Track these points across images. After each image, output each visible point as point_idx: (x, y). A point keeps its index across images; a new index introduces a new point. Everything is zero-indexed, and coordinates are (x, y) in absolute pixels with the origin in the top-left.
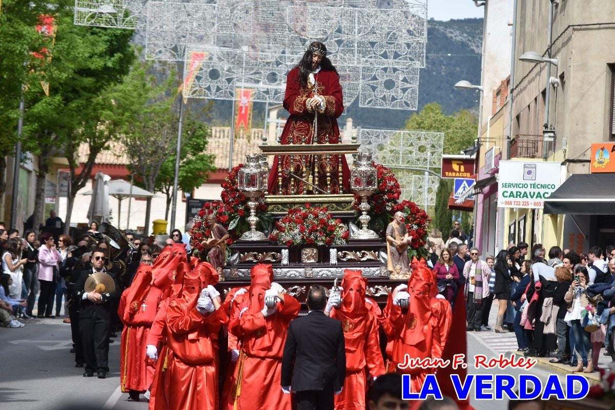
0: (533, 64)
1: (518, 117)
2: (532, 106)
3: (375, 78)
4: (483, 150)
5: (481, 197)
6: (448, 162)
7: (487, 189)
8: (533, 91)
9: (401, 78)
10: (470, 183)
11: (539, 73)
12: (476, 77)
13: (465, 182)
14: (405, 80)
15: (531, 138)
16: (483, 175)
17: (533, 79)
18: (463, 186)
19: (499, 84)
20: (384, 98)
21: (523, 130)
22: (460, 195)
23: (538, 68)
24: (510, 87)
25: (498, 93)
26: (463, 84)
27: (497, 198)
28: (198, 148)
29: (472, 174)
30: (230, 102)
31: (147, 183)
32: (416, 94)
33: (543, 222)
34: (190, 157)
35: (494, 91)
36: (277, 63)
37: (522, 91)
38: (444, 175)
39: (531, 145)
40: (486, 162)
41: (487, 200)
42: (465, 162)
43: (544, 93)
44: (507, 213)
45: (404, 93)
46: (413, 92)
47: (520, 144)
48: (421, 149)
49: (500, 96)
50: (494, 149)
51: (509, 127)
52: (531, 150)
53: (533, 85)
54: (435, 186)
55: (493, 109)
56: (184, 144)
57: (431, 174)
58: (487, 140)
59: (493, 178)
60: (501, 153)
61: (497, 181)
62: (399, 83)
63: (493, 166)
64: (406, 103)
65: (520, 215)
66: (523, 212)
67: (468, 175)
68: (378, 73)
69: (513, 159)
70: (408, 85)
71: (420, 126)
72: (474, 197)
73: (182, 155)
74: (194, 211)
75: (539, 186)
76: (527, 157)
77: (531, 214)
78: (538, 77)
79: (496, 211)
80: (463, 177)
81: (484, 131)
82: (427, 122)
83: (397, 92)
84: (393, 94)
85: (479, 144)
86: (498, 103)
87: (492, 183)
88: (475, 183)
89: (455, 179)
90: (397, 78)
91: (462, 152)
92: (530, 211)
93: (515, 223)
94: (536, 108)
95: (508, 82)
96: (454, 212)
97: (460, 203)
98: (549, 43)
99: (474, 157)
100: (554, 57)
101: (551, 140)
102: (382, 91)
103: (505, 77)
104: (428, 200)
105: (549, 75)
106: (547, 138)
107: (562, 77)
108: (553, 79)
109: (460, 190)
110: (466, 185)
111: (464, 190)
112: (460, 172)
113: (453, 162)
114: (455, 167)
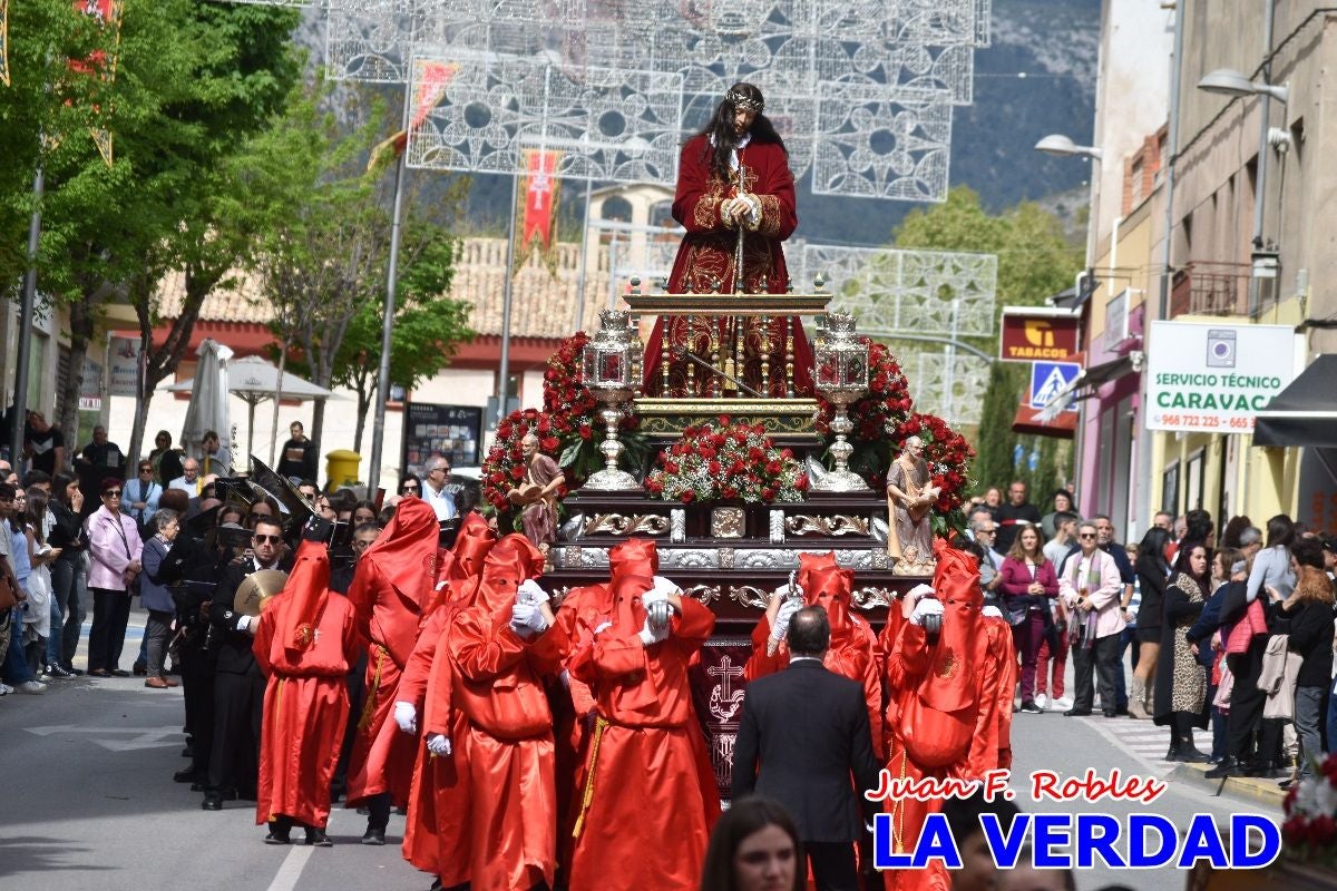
0: (1226, 99)
1: (1187, 222)
2: (1224, 194)
3: (848, 127)
4: (1099, 300)
5: (1093, 406)
6: (1016, 324)
7: (1108, 387)
8: (1228, 158)
9: (910, 127)
10: (1068, 373)
11: (1240, 120)
12: (1085, 135)
13: (1056, 371)
14: (918, 132)
15: (1220, 269)
16: (1100, 352)
17: (1226, 134)
18: (1051, 379)
19: (1138, 143)
20: (870, 175)
21: (1200, 251)
22: (1048, 400)
23: (1237, 109)
24: (1170, 149)
25: (1137, 164)
26: (1055, 142)
27: (1135, 410)
28: (434, 284)
29: (1071, 352)
30: (510, 178)
31: (314, 366)
32: (943, 165)
33: (1248, 465)
34: (412, 305)
35: (1126, 160)
36: (626, 91)
37: (1196, 160)
38: (1007, 354)
39: (1220, 286)
40: (1108, 326)
41: (1110, 412)
42: (1057, 324)
43: (1252, 166)
44: (1158, 444)
45: (916, 163)
46: (938, 159)
47: (1195, 284)
48: (947, 292)
49: (1140, 171)
50: (1128, 295)
51: (1165, 242)
52: (1220, 299)
53: (1224, 145)
54: (985, 375)
55: (1126, 201)
56: (402, 278)
57: (959, 350)
58: (1111, 273)
59: (1124, 362)
60: (1143, 305)
61: (1135, 369)
62: (906, 139)
63: (1125, 335)
64: (920, 185)
65: (1191, 448)
66: (1199, 442)
67: (1063, 353)
68: (857, 117)
69: (1181, 318)
70: (926, 145)
71: (933, 239)
72: (1078, 406)
73: (399, 304)
74: (421, 431)
75: (1243, 382)
76: (1210, 314)
77: (1219, 445)
78: (1237, 128)
79: (1131, 438)
80: (1050, 359)
81: (1104, 251)
82: (950, 231)
83: (899, 159)
84: (892, 164)
85: (1091, 283)
86: (1136, 189)
87: (1122, 373)
88: (1082, 373)
89: (1034, 362)
90: (901, 127)
91: (1049, 301)
92: (1214, 438)
93: (1178, 467)
94: (1231, 200)
95: (1162, 138)
96: (1020, 439)
97: (1045, 419)
98: (1265, 50)
99: (1079, 312)
100: (1277, 83)
101: (1272, 273)
102: (866, 158)
103: (1154, 128)
104: (955, 410)
105: (1267, 123)
106: (1261, 270)
107: (1297, 128)
108: (1275, 134)
109: (1046, 388)
110: (1060, 377)
111: (1055, 388)
112: (1043, 347)
113: (1028, 323)
114: (1033, 335)
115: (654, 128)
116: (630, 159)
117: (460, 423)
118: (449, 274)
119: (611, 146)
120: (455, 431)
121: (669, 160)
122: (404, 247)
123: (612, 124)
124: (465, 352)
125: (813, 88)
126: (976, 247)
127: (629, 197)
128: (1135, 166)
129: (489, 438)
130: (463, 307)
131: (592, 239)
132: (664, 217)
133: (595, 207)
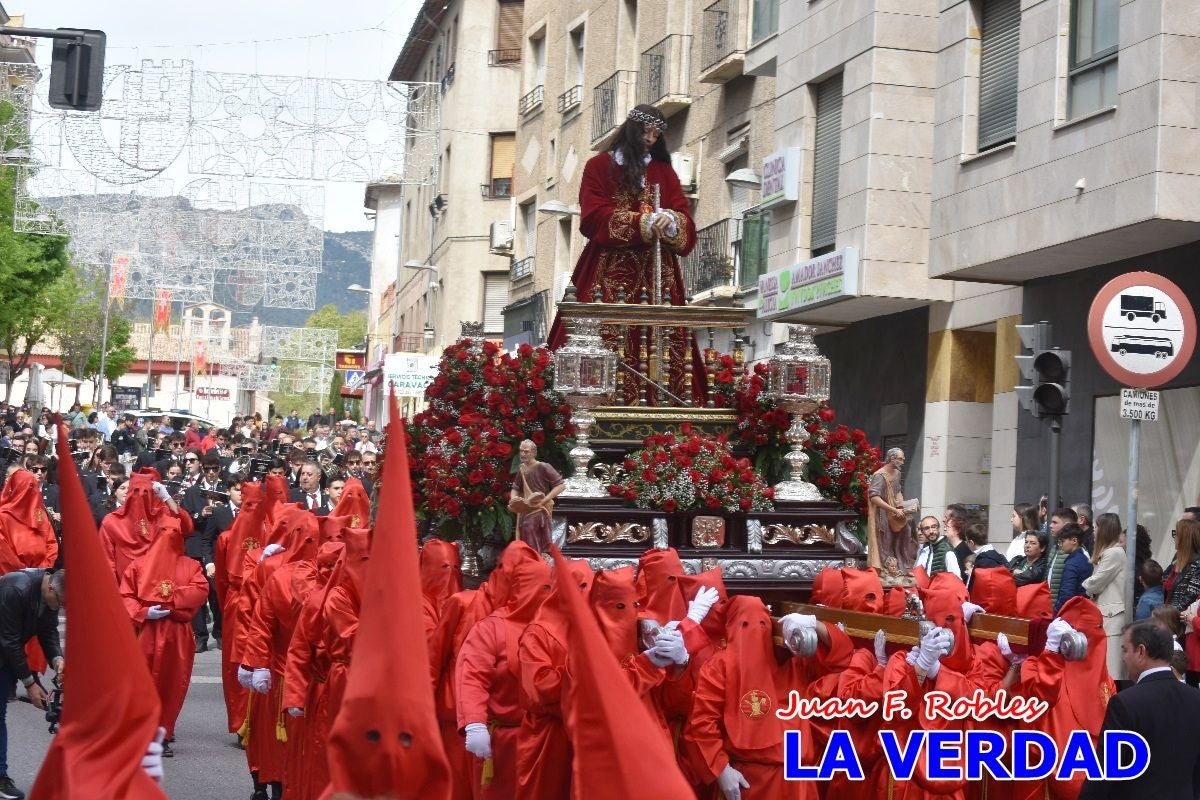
0: (416, 271)
1: (402, 317)
2: (415, 307)
3: (277, 282)
4: (371, 347)
5: (369, 386)
6: (340, 356)
7: (374, 379)
8: (416, 293)
9: (301, 281)
10: (360, 374)
11: (421, 279)
12: (366, 282)
13: (356, 374)
14: (304, 283)
15: (414, 335)
16: (372, 367)
17: (416, 284)
18: (353, 377)
19: (386, 288)
20: (285, 299)
21: (407, 328)
22: (353, 383)
23: (420, 275)
24: (396, 291)
25: (386, 295)
26: (355, 287)
27: (383, 387)
28: (122, 341)
29: (362, 366)
30: (151, 301)
31: (75, 371)
32: (313, 296)
34: (114, 349)
35: (381, 294)
36: (192, 267)
37: (406, 294)
38: (338, 367)
39: (413, 341)
40: (374, 356)
41: (375, 390)
42: (356, 356)
43: (425, 296)
45: (303, 295)
46: (311, 294)
47: (404, 341)
48: (318, 344)
49: (386, 298)
50: (381, 345)
51: (394, 325)
52: (413, 346)
53: (416, 289)
54: (330, 377)
55: (382, 310)
56: (110, 338)
57: (326, 366)
58: (376, 337)
59: (379, 371)
60: (386, 348)
61: (383, 373)
62: (299, 286)
63: (380, 360)
64: (305, 304)
65: (404, 402)
66: (406, 399)
67: (359, 367)
68: (280, 277)
69: (398, 353)
70: (307, 288)
71: (317, 324)
72: (364, 387)
73: (108, 347)
74: (118, 396)
75: (420, 377)
76: (409, 352)
77: (413, 401)
78: (420, 282)
80: (352, 368)
81: (372, 329)
82: (323, 321)
83: (297, 294)
84: (294, 296)
85: (368, 340)
86: (385, 305)
87: (378, 375)
88: (364, 375)
89: (348, 370)
90: (297, 281)
91: (353, 347)
92: (411, 398)
94: (418, 309)
95: (394, 286)
96: (346, 399)
97: (352, 392)
98: (429, 253)
99: (364, 351)
100: (434, 265)
101: (431, 337)
102: (284, 294)
103: (391, 283)
104: (324, 389)
105: (430, 280)
106: (428, 335)
107: (441, 282)
108: (434, 284)
109: (352, 380)
110: (357, 376)
111: (355, 380)
112: (351, 364)
113: (345, 356)
114: (347, 360)
115: (204, 281)
117: (133, 394)
118: (129, 337)
119: (188, 288)
120: (130, 396)
122: (111, 326)
123: (188, 280)
124: (135, 367)
125: (261, 267)
126: (333, 327)
127: (202, 308)
128: (385, 296)
129: (143, 399)
130: (134, 350)
131: (188, 324)
132: (216, 315)
133: (189, 312)
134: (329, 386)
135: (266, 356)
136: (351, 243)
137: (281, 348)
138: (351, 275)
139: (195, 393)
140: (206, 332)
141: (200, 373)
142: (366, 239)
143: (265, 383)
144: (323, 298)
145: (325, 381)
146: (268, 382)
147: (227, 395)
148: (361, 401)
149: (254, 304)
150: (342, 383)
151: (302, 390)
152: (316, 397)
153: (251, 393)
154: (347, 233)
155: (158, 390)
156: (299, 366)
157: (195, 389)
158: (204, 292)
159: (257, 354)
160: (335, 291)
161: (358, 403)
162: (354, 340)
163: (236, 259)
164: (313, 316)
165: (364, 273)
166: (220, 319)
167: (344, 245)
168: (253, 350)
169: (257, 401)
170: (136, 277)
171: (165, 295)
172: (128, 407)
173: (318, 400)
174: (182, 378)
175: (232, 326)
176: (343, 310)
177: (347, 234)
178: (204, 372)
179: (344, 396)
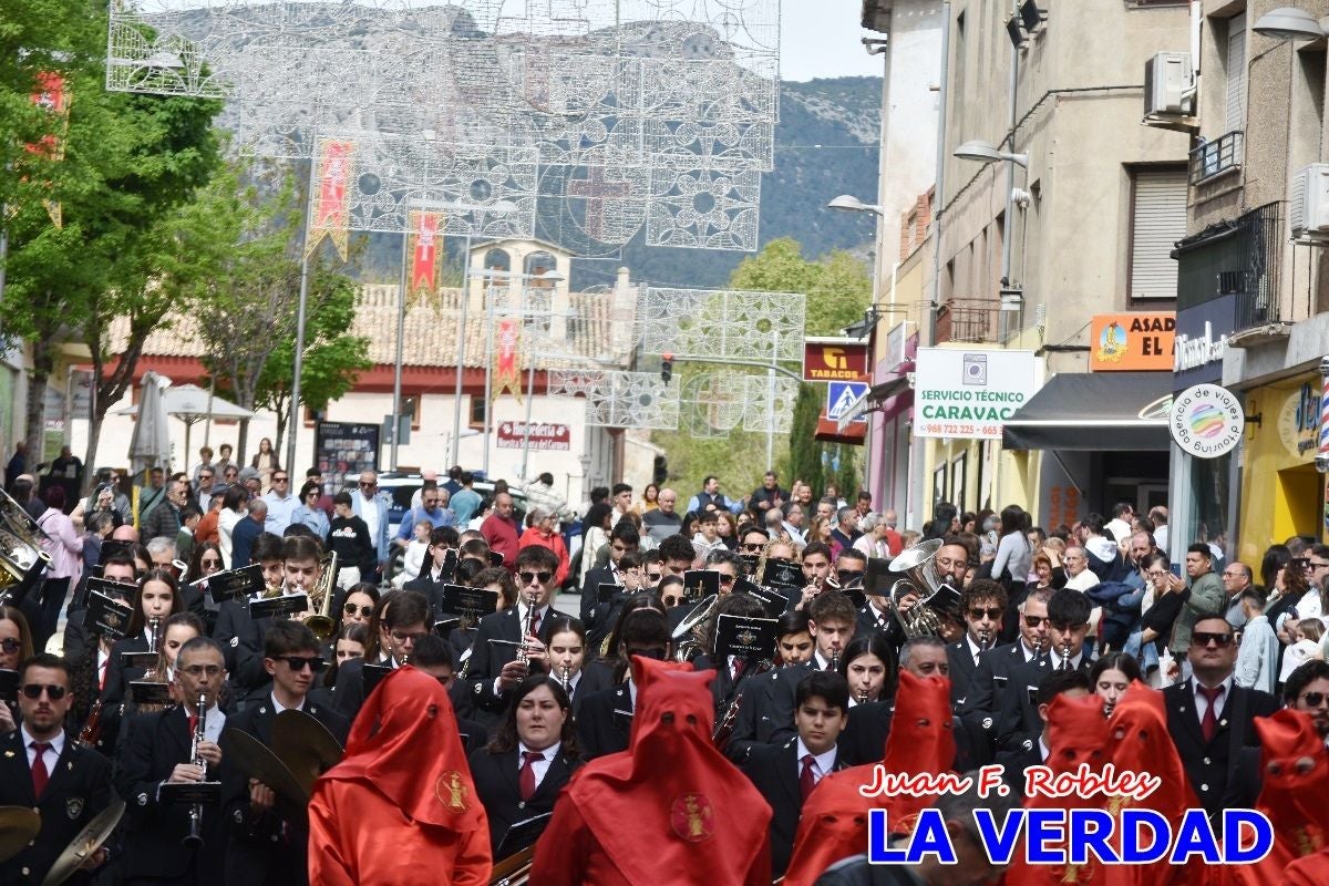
0: (980, 165)
1: (951, 265)
2: (978, 243)
3: (674, 191)
5: (879, 417)
6: (815, 351)
7: (890, 402)
8: (979, 214)
9: (726, 191)
10: (857, 390)
11: (991, 182)
12: (869, 190)
13: (848, 389)
14: (733, 195)
15: (977, 305)
16: (883, 374)
17: (979, 193)
18: (844, 395)
19: (914, 201)
20: (694, 230)
21: (960, 290)
23: (990, 169)
24: (935, 208)
25: (912, 218)
26: (845, 201)
27: (912, 420)
28: (338, 324)
29: (861, 373)
30: (402, 236)
31: (239, 392)
32: (754, 220)
33: (1000, 465)
34: (321, 341)
35: (903, 215)
37: (957, 215)
38: (809, 375)
39: (976, 318)
40: (888, 352)
41: (893, 421)
42: (849, 350)
43: (1001, 219)
44: (930, 447)
45: (731, 220)
46: (750, 216)
47: (955, 317)
48: (763, 325)
49: (914, 227)
50: (904, 326)
51: (933, 283)
52: (976, 328)
53: (979, 202)
54: (792, 395)
55: (903, 250)
56: (311, 318)
57: (779, 373)
58: (892, 308)
59: (903, 381)
60: (917, 334)
61: (911, 386)
62: (723, 201)
63: (903, 359)
64: (734, 237)
65: (956, 451)
66: (961, 445)
67: (855, 374)
68: (682, 182)
69: (944, 345)
70: (739, 204)
71: (758, 282)
72: (866, 418)
73: (310, 341)
74: (329, 444)
75: (993, 397)
76: (969, 341)
77: (977, 449)
78: (989, 189)
79: (909, 444)
80: (845, 379)
81: (885, 291)
83: (717, 217)
84: (712, 221)
85: (876, 316)
86: (912, 239)
87: (901, 390)
88: (868, 391)
89: (830, 382)
90: (719, 190)
91: (843, 332)
92: (974, 443)
93: (945, 467)
94: (985, 247)
95: (931, 197)
96: (825, 445)
97: (840, 428)
98: (1010, 124)
99: (866, 340)
100: (1019, 151)
101: (1017, 307)
102: (690, 216)
103: (924, 189)
104: (775, 422)
105: (1012, 184)
106: (1008, 304)
107: (1036, 188)
108: (1018, 193)
109: (840, 404)
110: (852, 394)
111: (848, 403)
112: (838, 369)
113: (825, 350)
114: (830, 360)
115: (513, 192)
116: (494, 219)
117: (362, 437)
118: (352, 315)
119: (480, 207)
120: (358, 444)
121: (527, 220)
122: (314, 293)
123: (480, 190)
124: (365, 379)
125: (643, 160)
127: (508, 249)
128: (911, 220)
129: (386, 450)
130: (363, 343)
131: (476, 285)
132: (538, 266)
133: (479, 259)
134: (789, 418)
135: (650, 352)
136: (826, 104)
137: (681, 335)
138: (827, 173)
139: (494, 435)
140: (517, 299)
141: (506, 391)
142: (866, 95)
143: (646, 410)
144: (771, 225)
145: (778, 404)
146: (654, 409)
147: (565, 438)
148: (858, 449)
149: (625, 241)
150: (819, 410)
151: (727, 425)
152: (759, 440)
153: (616, 433)
154: (816, 81)
155: (416, 428)
156: (721, 374)
157: (496, 427)
158: (514, 216)
159: (628, 349)
160: (791, 210)
161: (851, 454)
162: (840, 316)
163: (585, 143)
164: (749, 266)
165: (864, 171)
166: (549, 274)
167: (811, 109)
168: (621, 340)
169: (628, 449)
170: (368, 185)
171: (430, 223)
172: (352, 467)
173: (763, 446)
174: (466, 402)
175: (573, 288)
176: (812, 250)
177: (817, 85)
178: (516, 389)
179: (822, 437)
